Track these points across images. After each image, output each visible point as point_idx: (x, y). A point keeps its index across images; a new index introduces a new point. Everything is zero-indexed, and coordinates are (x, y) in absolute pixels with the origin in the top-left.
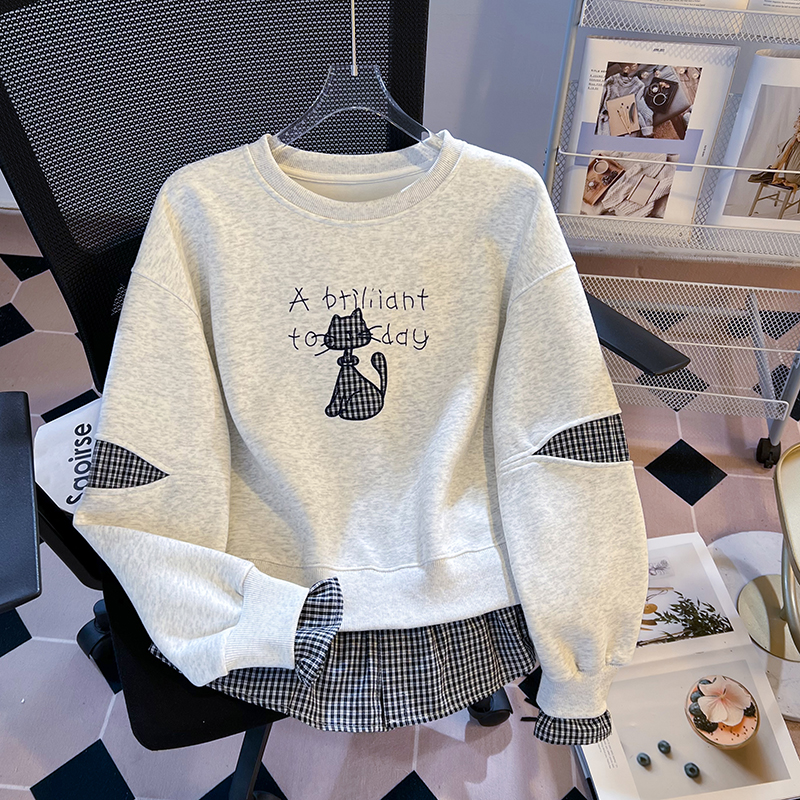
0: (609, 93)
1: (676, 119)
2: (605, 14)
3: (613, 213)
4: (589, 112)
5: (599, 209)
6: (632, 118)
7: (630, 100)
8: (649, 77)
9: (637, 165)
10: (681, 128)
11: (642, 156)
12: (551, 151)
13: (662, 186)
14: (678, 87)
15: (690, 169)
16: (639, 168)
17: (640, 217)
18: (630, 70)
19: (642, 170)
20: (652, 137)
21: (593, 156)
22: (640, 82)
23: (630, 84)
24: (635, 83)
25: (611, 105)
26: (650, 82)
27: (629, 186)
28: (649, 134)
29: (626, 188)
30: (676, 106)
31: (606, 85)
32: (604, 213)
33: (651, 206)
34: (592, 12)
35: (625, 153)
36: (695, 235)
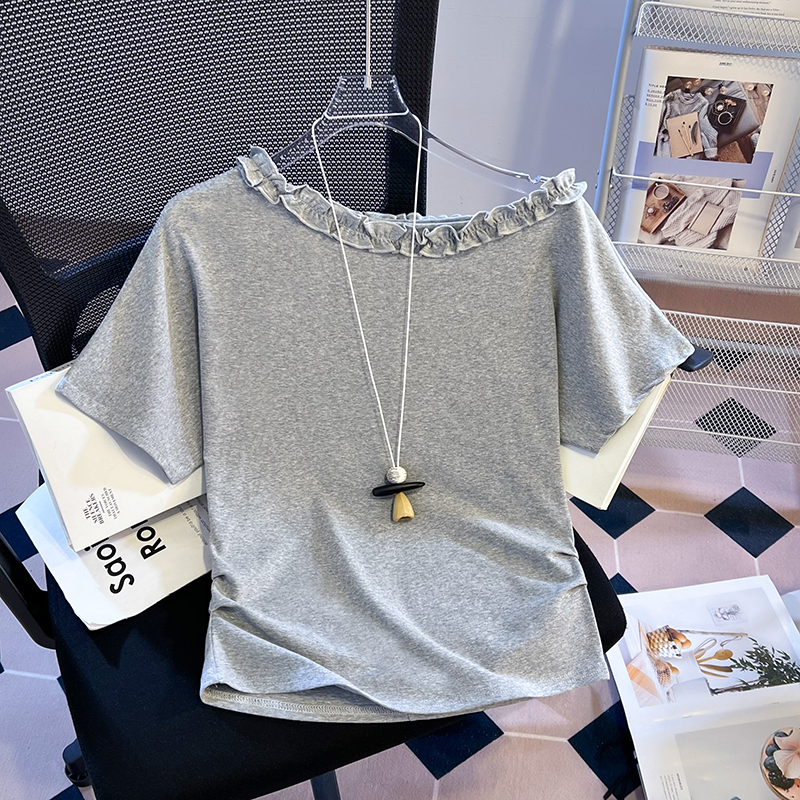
0: (668, 111)
1: (743, 139)
2: (664, 22)
3: (673, 243)
4: (647, 129)
5: (658, 238)
6: (694, 139)
7: (692, 118)
8: (713, 94)
9: (700, 190)
10: (748, 151)
11: (705, 181)
12: (605, 172)
13: (726, 215)
14: (745, 105)
15: (757, 196)
16: (702, 194)
17: (701, 248)
18: (693, 85)
19: (705, 196)
20: (716, 159)
21: (652, 179)
22: (704, 100)
23: (692, 101)
24: (698, 99)
25: (671, 124)
26: (714, 99)
27: (691, 213)
28: (713, 156)
29: (688, 216)
30: (743, 125)
31: (666, 102)
32: (663, 242)
33: (712, 237)
34: (651, 20)
35: (687, 177)
36: (762, 270)
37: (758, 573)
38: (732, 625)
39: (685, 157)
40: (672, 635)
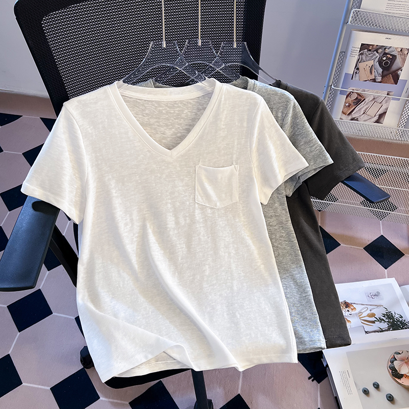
0: (360, 59)
1: (394, 74)
2: (362, 19)
3: (357, 120)
4: (349, 67)
5: (350, 117)
6: (371, 73)
7: (371, 63)
8: (382, 52)
9: (372, 96)
10: (396, 79)
11: (375, 92)
12: (328, 86)
13: (383, 108)
14: (396, 58)
15: (399, 99)
16: (373, 98)
17: (371, 123)
18: (372, 48)
20: (380, 82)
21: (350, 90)
22: (377, 54)
23: (371, 55)
25: (361, 65)
26: (382, 54)
27: (367, 106)
28: (379, 81)
29: (365, 107)
30: (394, 67)
32: (352, 119)
33: (377, 117)
34: (355, 18)
35: (366, 90)
36: (398, 133)
37: (387, 277)
38: (376, 301)
39: (366, 81)
40: (347, 305)
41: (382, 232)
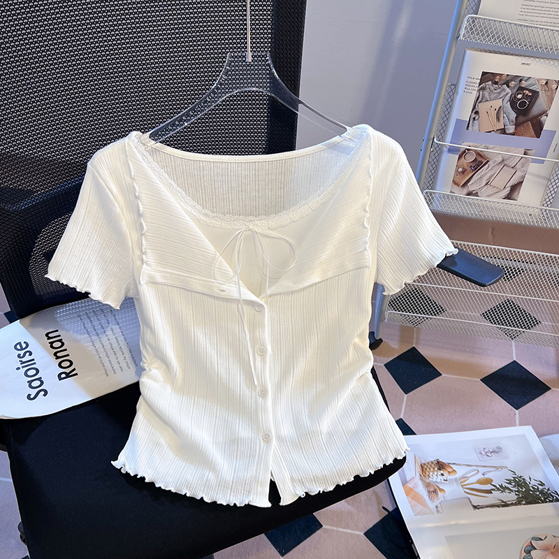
0: (480, 97)
1: (535, 120)
2: (482, 31)
3: (476, 195)
4: (463, 109)
5: (465, 190)
6: (498, 119)
7: (497, 103)
8: (515, 86)
9: (500, 156)
10: (538, 129)
11: (504, 150)
12: (428, 140)
13: (519, 174)
14: (538, 95)
15: (542, 162)
16: (500, 159)
17: (498, 198)
18: (500, 79)
19: (503, 160)
20: (513, 134)
21: (464, 146)
22: (508, 90)
23: (499, 90)
24: (504, 90)
25: (481, 107)
26: (516, 90)
27: (492, 173)
28: (511, 131)
29: (489, 175)
30: (535, 110)
31: (479, 90)
32: (469, 194)
33: (508, 189)
34: (471, 29)
35: (490, 146)
36: (541, 215)
37: (517, 422)
38: (495, 461)
39: (490, 132)
41: (514, 356)
